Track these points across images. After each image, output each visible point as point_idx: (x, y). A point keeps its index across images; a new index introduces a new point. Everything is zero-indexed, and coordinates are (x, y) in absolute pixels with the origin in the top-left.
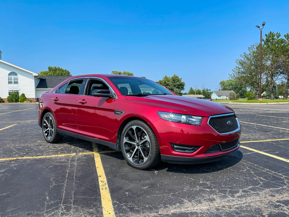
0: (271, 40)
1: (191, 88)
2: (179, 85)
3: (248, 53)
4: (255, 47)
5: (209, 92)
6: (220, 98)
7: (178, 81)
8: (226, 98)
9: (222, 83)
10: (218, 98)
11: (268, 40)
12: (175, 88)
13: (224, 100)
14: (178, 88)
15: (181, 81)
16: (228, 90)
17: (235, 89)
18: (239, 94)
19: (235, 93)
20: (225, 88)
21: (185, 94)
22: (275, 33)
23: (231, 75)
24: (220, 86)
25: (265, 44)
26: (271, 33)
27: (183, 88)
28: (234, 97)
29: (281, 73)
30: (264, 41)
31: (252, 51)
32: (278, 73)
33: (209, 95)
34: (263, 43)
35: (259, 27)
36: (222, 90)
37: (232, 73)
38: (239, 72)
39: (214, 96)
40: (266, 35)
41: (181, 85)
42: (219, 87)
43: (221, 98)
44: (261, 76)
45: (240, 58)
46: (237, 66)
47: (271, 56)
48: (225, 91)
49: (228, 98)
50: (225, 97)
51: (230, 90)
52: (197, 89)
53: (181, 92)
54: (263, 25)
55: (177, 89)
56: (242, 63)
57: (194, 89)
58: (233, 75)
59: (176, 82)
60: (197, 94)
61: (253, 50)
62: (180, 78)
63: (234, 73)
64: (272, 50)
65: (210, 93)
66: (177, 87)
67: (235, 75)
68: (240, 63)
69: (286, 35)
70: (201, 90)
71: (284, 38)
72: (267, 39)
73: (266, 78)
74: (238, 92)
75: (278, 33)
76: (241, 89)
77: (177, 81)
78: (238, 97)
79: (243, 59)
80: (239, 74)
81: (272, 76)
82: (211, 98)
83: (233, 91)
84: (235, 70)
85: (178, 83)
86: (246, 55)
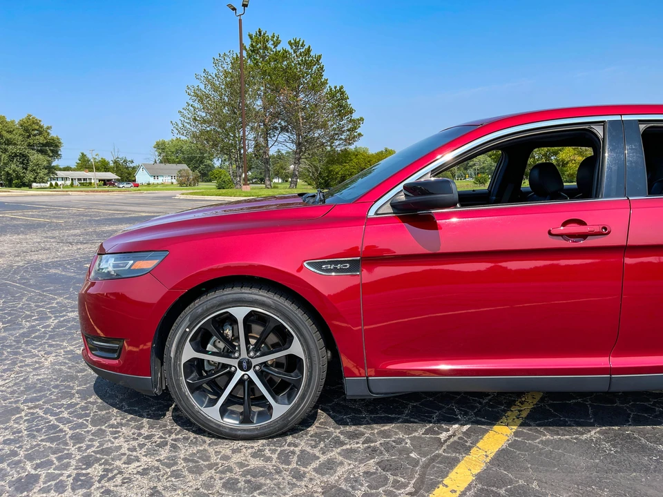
0: (261, 51)
1: (82, 154)
2: (44, 145)
3: (213, 71)
4: (228, 60)
5: (131, 165)
6: (156, 181)
7: (40, 133)
8: (170, 181)
9: (161, 147)
10: (152, 180)
11: (254, 50)
12: (31, 151)
13: (167, 185)
14: (42, 152)
15: (48, 134)
16: (174, 162)
17: (189, 161)
18: (200, 172)
19: (191, 172)
20: (167, 159)
21: (67, 169)
22: (269, 34)
23: (177, 125)
24: (157, 153)
25: (250, 56)
26: (260, 32)
27: (56, 154)
28: (188, 179)
29: (284, 129)
30: (246, 49)
31: (221, 69)
32: (276, 128)
33: (129, 174)
34: (245, 54)
35: (234, 9)
36: (161, 162)
37: (178, 119)
38: (195, 119)
39: (142, 177)
40: (249, 35)
41: (47, 144)
42: (153, 156)
43: (160, 180)
44: (244, 133)
45: (196, 83)
46: (191, 102)
47: (262, 89)
48: (168, 165)
49: (174, 181)
50: (168, 180)
51: (180, 162)
52: (99, 159)
53: (54, 164)
54: (245, 6)
55: (41, 156)
56: (201, 98)
57: (89, 156)
58: (180, 125)
59: (35, 135)
60: (98, 169)
61: (225, 66)
62: (45, 124)
63: (182, 119)
64: (264, 73)
65: (134, 168)
66: (38, 151)
67: (185, 124)
68: (197, 95)
69: (293, 41)
70: (110, 159)
71: (288, 48)
72: (252, 44)
73: (255, 138)
74: (196, 168)
75: (276, 35)
76: (201, 162)
77: (36, 132)
78: (196, 180)
79: (202, 87)
80: (197, 123)
81: (266, 135)
82: (135, 181)
83: (184, 166)
84: (185, 112)
85: (41, 139)
86: (210, 77)
